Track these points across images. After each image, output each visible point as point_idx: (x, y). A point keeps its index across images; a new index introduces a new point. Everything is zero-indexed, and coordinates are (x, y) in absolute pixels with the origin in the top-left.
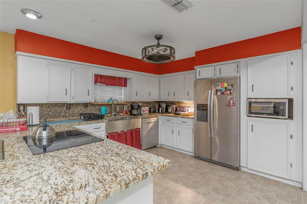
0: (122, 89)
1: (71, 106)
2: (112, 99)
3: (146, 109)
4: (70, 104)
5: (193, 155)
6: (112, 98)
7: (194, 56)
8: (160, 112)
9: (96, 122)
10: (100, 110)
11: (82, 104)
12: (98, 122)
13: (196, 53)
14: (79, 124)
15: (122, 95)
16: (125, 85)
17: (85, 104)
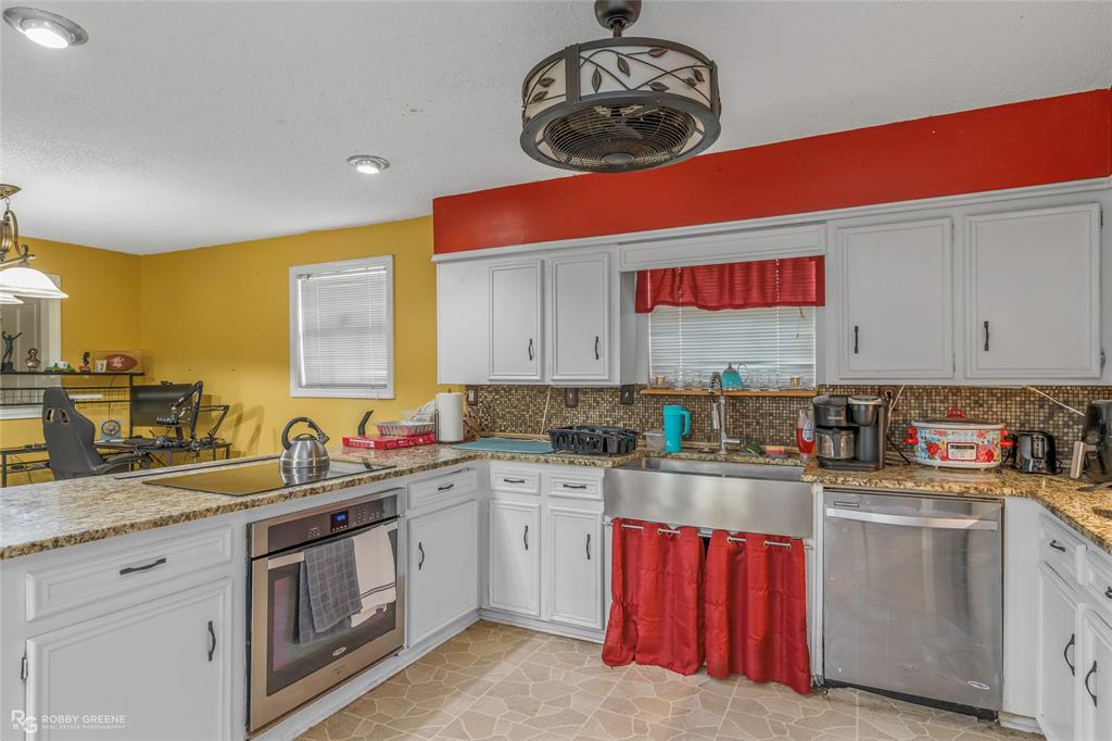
1: (580, 395)
2: (735, 373)
4: (577, 391)
6: (735, 367)
9: (567, 462)
11: (615, 390)
12: (571, 463)
14: (513, 458)
16: (818, 301)
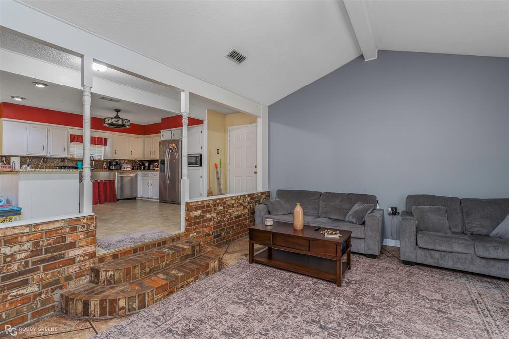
0: (102, 147)
1: (48, 160)
3: (128, 166)
4: (47, 158)
5: (158, 201)
7: (160, 122)
8: (142, 169)
10: (76, 164)
11: (58, 158)
13: (162, 119)
15: (102, 153)
16: (105, 144)
17: (61, 158)
